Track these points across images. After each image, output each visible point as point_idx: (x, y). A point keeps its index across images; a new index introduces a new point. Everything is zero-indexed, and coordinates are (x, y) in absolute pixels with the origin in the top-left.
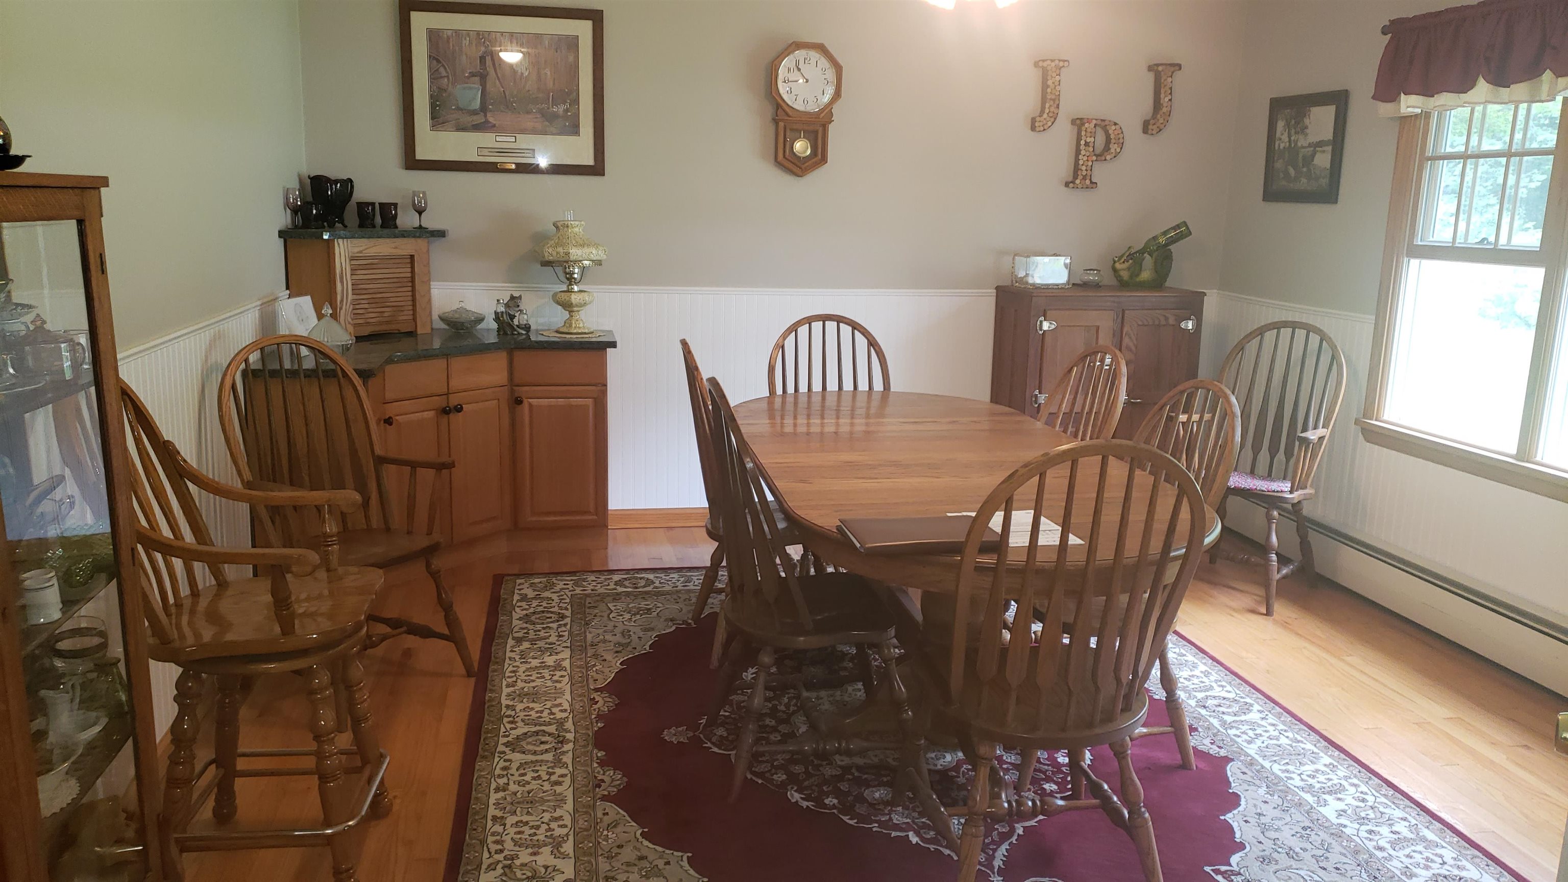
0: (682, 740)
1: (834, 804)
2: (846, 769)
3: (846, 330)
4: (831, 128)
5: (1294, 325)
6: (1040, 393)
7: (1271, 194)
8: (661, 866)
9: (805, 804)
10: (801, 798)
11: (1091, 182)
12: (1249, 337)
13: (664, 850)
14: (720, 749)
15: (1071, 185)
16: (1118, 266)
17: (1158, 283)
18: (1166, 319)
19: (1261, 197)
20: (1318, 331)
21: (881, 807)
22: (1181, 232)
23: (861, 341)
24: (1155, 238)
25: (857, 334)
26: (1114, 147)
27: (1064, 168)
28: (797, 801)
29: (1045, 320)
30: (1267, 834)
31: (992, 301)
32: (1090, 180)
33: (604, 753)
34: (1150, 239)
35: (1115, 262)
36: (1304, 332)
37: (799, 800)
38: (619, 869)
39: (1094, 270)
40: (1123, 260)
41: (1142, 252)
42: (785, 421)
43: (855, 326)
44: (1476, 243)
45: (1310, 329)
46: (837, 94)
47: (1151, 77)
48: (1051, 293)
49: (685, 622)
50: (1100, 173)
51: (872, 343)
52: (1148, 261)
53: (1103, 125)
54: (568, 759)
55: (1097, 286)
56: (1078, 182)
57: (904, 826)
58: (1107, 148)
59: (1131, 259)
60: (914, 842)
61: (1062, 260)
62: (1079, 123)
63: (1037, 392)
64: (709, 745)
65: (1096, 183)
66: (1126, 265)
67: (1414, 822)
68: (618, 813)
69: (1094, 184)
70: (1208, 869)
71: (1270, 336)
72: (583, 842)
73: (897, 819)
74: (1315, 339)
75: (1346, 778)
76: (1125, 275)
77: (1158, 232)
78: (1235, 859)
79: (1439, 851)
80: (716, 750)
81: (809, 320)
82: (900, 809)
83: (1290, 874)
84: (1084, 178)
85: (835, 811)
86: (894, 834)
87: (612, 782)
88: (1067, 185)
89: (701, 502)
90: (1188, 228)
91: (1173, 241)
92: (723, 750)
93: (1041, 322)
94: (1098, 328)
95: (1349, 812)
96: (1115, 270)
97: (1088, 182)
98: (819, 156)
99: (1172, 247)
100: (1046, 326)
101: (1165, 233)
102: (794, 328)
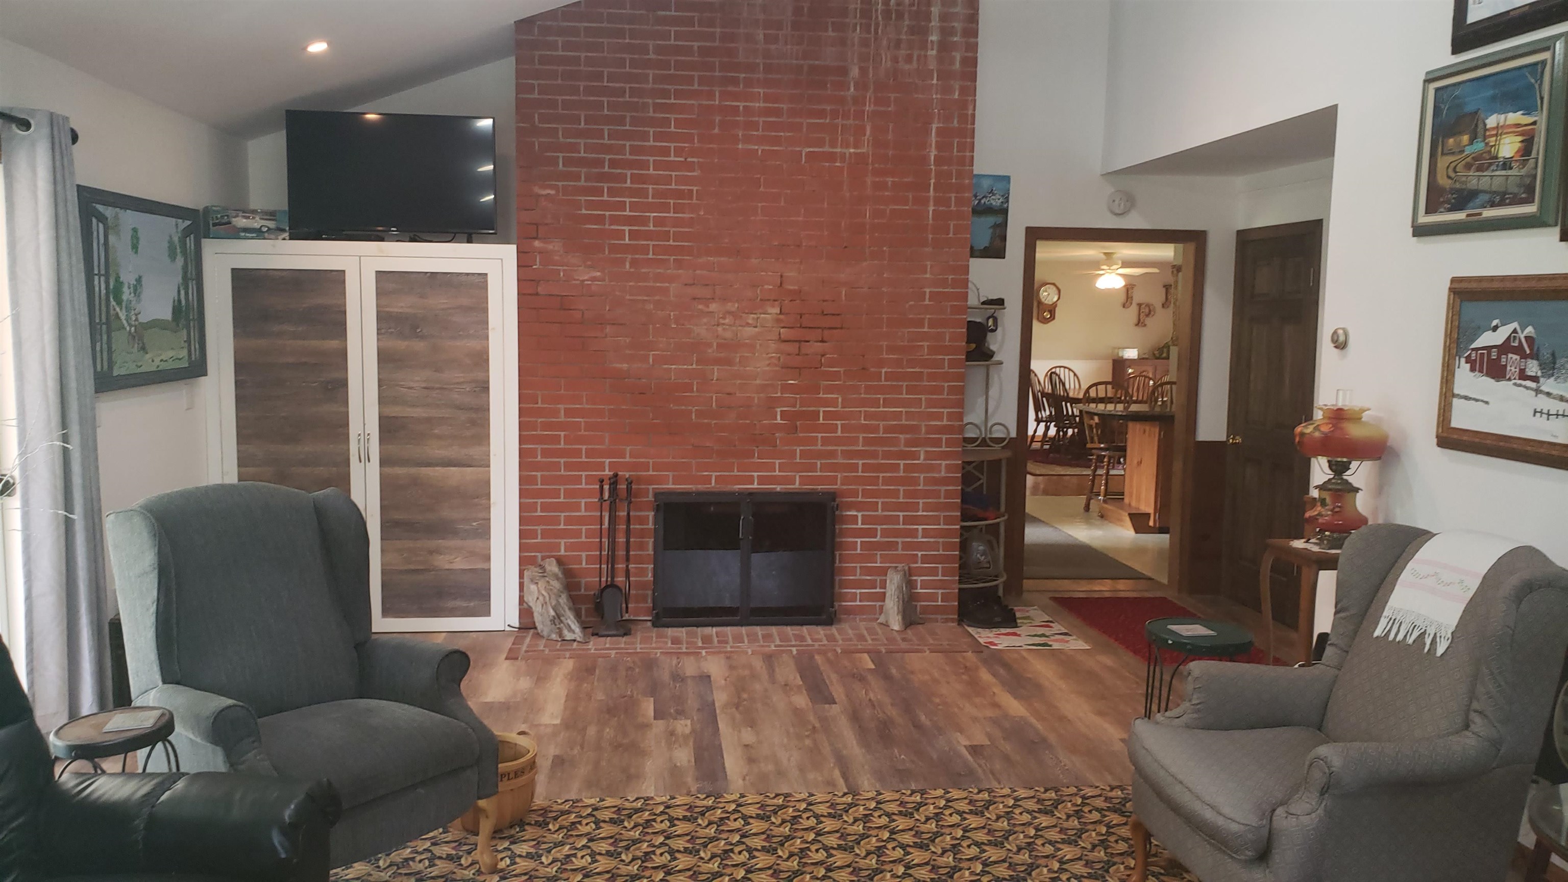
4: (1057, 309)
23: (1072, 374)
24: (1164, 343)
26: (1152, 313)
27: (1135, 321)
31: (1111, 364)
32: (1144, 323)
35: (1153, 350)
39: (1146, 353)
40: (1156, 350)
41: (1163, 347)
43: (1070, 369)
46: (1059, 298)
47: (1164, 290)
48: (1131, 362)
50: (1148, 321)
51: (1075, 375)
52: (1165, 350)
53: (1148, 305)
55: (1147, 359)
56: (1140, 324)
58: (1150, 313)
61: (1136, 350)
62: (1140, 305)
69: (1145, 325)
76: (1156, 355)
77: (1165, 341)
84: (1142, 323)
88: (1137, 325)
93: (1128, 370)
96: (1153, 353)
98: (1053, 317)
100: (1130, 371)
101: (1167, 342)
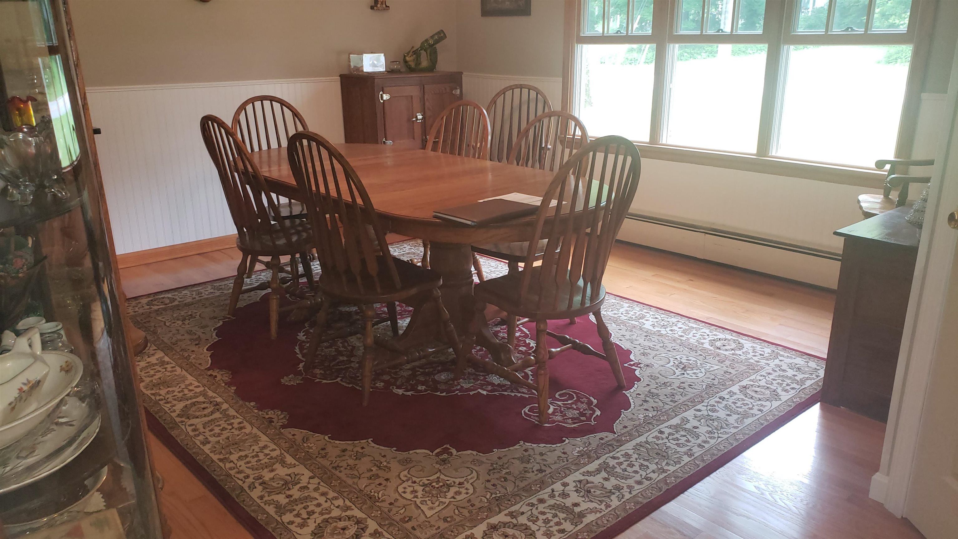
0: (298, 382)
1: (425, 389)
2: (413, 369)
3: (277, 106)
5: (521, 87)
6: (386, 140)
7: (486, 13)
8: (360, 451)
9: (409, 393)
10: (404, 391)
11: (386, 6)
12: (498, 95)
13: (353, 442)
14: (327, 380)
15: (375, 8)
16: (407, 59)
17: (432, 68)
18: (445, 89)
19: (480, 15)
20: (535, 89)
21: (451, 382)
22: (441, 36)
23: (288, 112)
24: (427, 41)
25: (284, 108)
28: (403, 394)
29: (383, 93)
30: (634, 343)
31: (339, 84)
32: (386, 4)
33: (255, 403)
34: (423, 42)
35: (405, 56)
36: (527, 90)
37: (403, 392)
38: (336, 461)
39: (397, 62)
40: (409, 56)
41: (420, 49)
42: (272, 169)
43: (283, 103)
44: (614, 34)
45: (530, 88)
48: (379, 77)
49: (225, 318)
51: (295, 113)
52: (424, 55)
54: (232, 412)
55: (399, 72)
56: (379, 6)
57: (472, 388)
59: (415, 54)
60: (486, 394)
61: (380, 56)
63: (384, 140)
64: (318, 380)
65: (389, 7)
66: (412, 58)
67: (683, 322)
68: (301, 432)
70: (626, 365)
71: (509, 94)
72: (297, 454)
73: (466, 386)
74: (533, 94)
75: (641, 310)
76: (413, 65)
77: (427, 36)
78: (632, 357)
79: (702, 331)
80: (325, 381)
81: (252, 100)
82: (461, 380)
83: (660, 357)
84: (382, 3)
85: (429, 392)
86: (471, 393)
87: (278, 417)
88: (372, 8)
89: (232, 230)
90: (444, 34)
91: (437, 42)
92: (330, 380)
93: (381, 95)
94: (412, 97)
95: (656, 324)
96: (406, 62)
97: (384, 6)
99: (437, 46)
100: (386, 97)
101: (432, 37)
102: (243, 107)
